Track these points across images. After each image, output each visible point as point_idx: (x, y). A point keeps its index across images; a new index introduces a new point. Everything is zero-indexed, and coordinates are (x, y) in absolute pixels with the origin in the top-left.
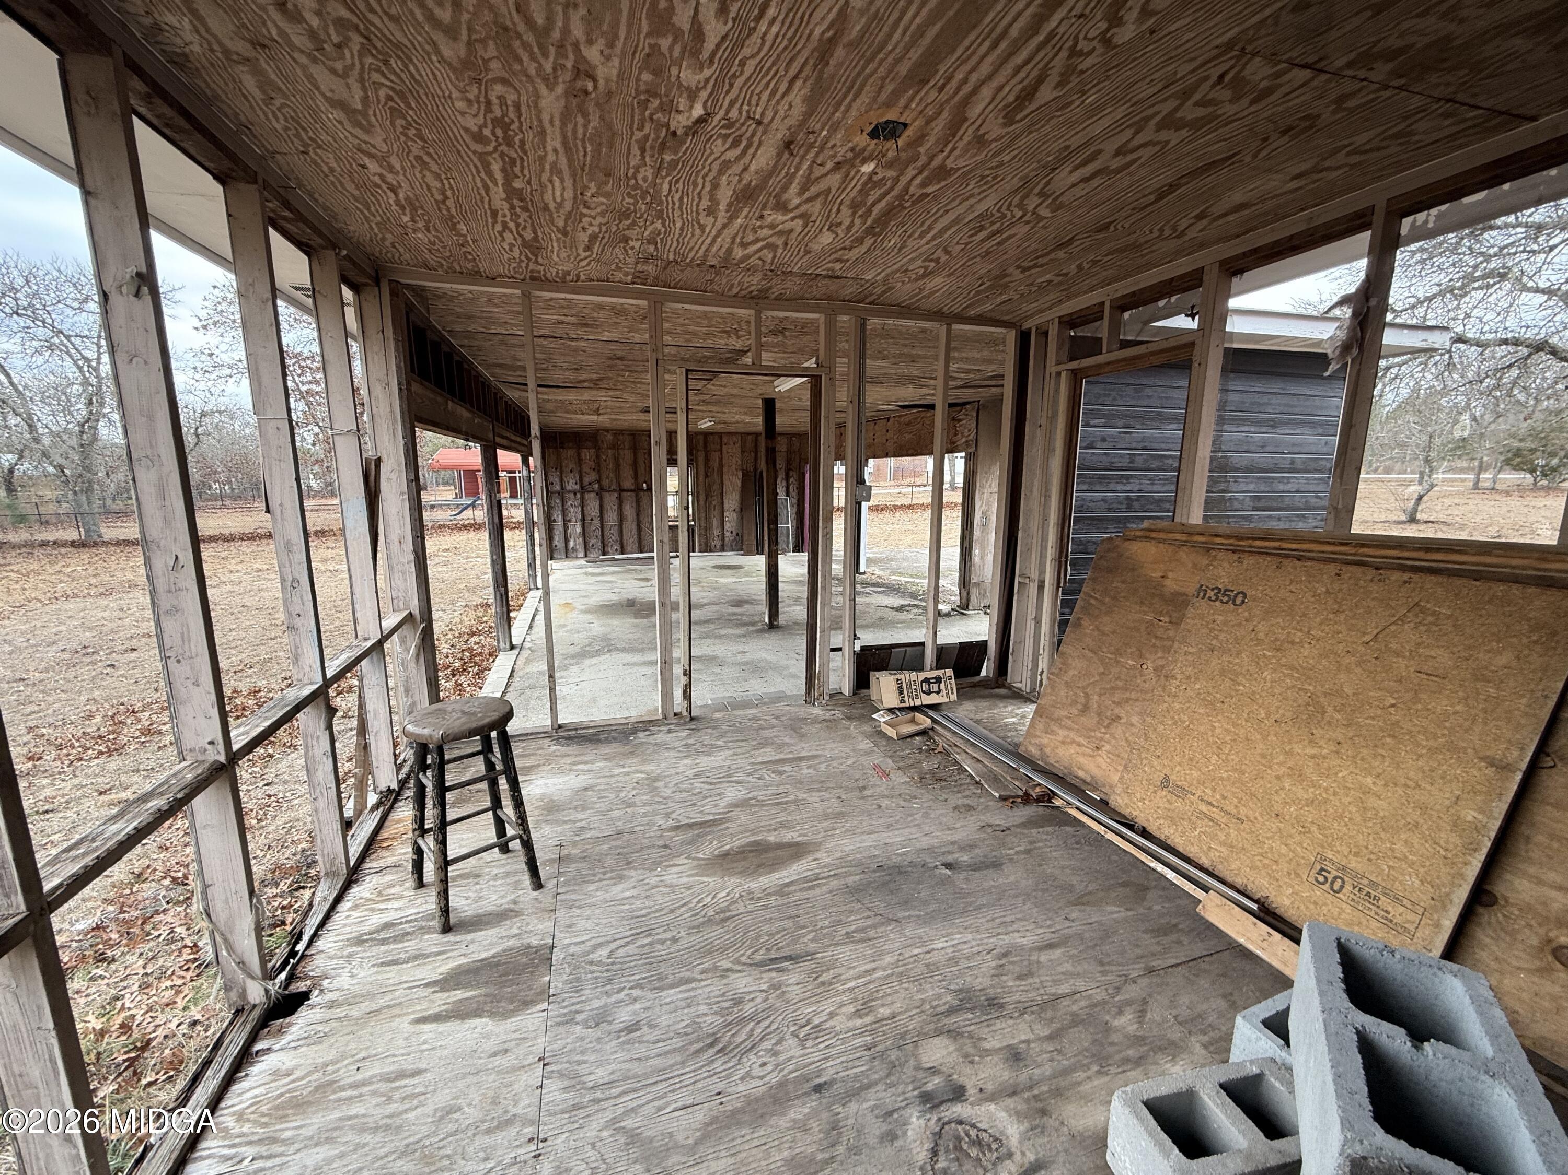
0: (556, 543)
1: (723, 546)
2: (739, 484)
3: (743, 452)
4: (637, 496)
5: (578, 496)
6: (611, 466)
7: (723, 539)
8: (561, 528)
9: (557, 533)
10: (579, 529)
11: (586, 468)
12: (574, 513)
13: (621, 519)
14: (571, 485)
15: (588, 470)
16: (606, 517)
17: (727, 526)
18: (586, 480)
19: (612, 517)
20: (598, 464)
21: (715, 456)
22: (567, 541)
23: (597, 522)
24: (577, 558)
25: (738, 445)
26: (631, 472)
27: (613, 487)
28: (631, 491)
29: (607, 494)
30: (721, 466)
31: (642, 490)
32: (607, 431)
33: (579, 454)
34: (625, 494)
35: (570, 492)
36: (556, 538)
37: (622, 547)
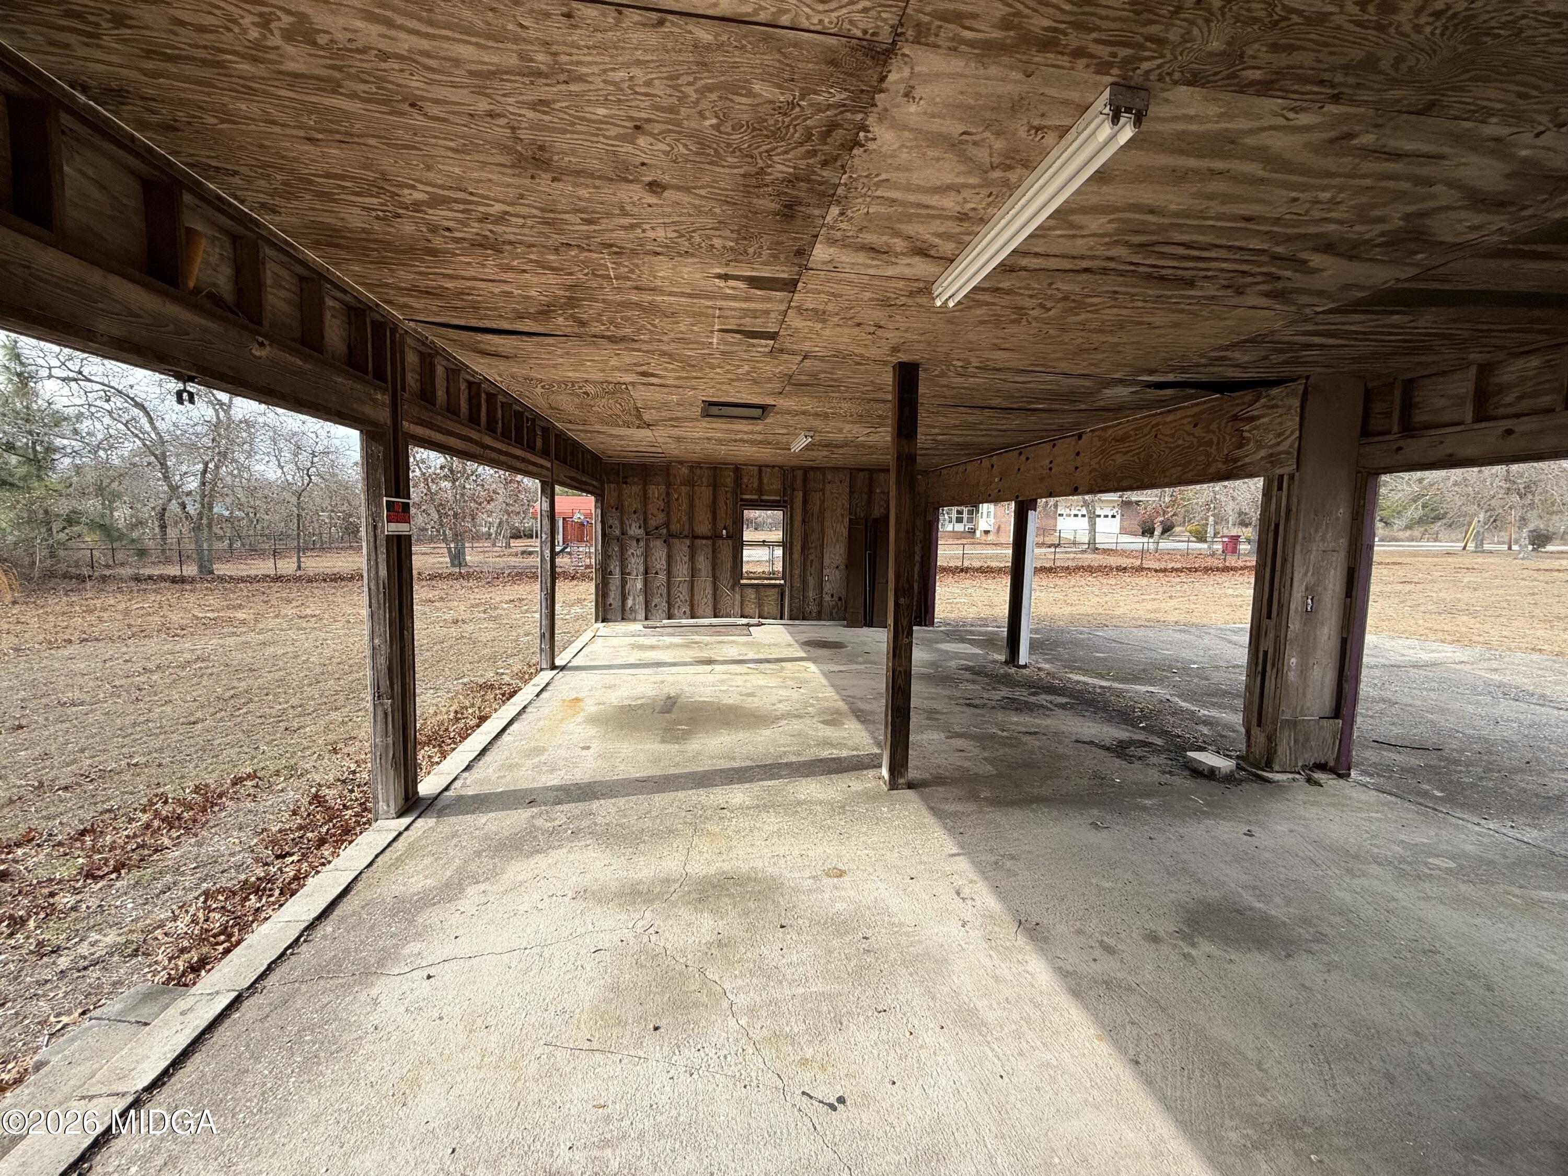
0: (611, 600)
1: (820, 612)
2: (846, 534)
3: (851, 493)
4: (714, 544)
5: (642, 544)
6: (684, 507)
7: (820, 604)
8: (618, 583)
9: (613, 588)
10: (639, 585)
11: (652, 509)
12: (636, 564)
13: (694, 572)
14: (635, 530)
15: (655, 512)
16: (675, 570)
17: (827, 587)
18: (652, 523)
19: (682, 571)
20: (668, 504)
21: (816, 497)
22: (624, 598)
23: (662, 577)
24: (635, 620)
25: (847, 484)
26: (710, 516)
27: (686, 533)
28: (707, 538)
29: (676, 541)
30: (822, 510)
31: (721, 537)
32: (681, 463)
33: (645, 492)
34: (699, 542)
35: (631, 538)
36: (612, 595)
37: (692, 610)
